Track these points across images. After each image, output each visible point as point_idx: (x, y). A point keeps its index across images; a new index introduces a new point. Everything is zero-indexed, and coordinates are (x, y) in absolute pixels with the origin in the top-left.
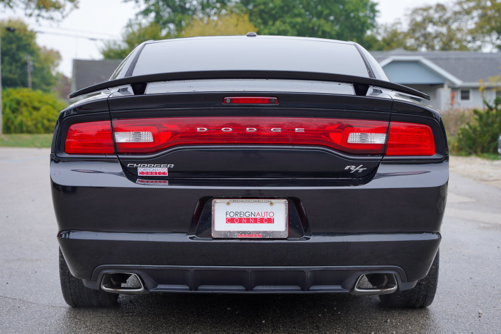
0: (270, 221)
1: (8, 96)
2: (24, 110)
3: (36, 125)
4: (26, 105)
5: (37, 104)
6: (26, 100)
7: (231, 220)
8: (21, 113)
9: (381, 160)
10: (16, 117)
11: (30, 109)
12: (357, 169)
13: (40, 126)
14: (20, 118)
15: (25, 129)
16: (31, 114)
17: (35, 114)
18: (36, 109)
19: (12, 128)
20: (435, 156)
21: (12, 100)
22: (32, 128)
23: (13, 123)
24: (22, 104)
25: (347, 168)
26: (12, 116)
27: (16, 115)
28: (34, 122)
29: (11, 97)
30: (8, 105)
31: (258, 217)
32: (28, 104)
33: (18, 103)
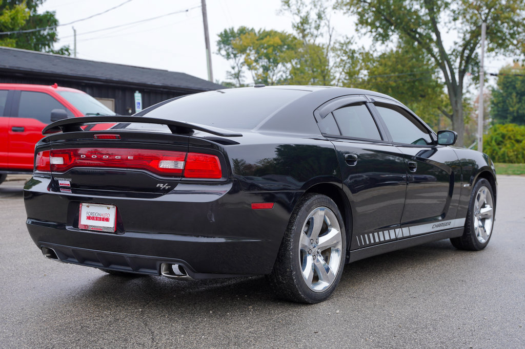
0: (107, 220)
1: (495, 130)
2: (508, 142)
3: (517, 156)
4: (510, 138)
5: (519, 138)
6: (510, 134)
7: (89, 218)
8: (505, 145)
9: (180, 180)
10: (500, 149)
11: (513, 141)
12: (164, 186)
13: (520, 156)
14: (503, 149)
15: (507, 159)
16: (513, 145)
17: (517, 145)
18: (518, 141)
19: (497, 157)
20: (221, 180)
21: (498, 134)
22: (514, 158)
23: (497, 153)
24: (506, 138)
25: (158, 185)
26: (496, 147)
27: (500, 146)
28: (516, 153)
29: (498, 132)
30: (494, 138)
31: (102, 216)
32: (512, 137)
33: (503, 136)
